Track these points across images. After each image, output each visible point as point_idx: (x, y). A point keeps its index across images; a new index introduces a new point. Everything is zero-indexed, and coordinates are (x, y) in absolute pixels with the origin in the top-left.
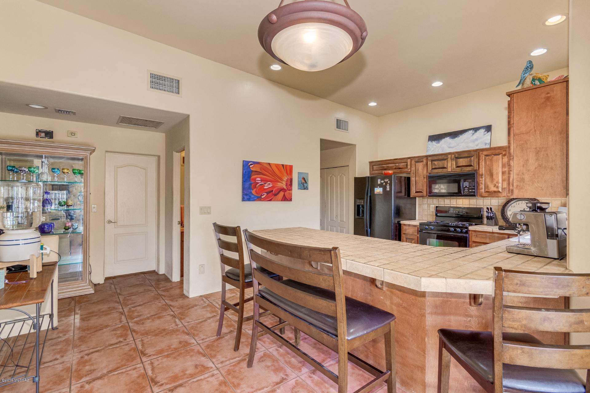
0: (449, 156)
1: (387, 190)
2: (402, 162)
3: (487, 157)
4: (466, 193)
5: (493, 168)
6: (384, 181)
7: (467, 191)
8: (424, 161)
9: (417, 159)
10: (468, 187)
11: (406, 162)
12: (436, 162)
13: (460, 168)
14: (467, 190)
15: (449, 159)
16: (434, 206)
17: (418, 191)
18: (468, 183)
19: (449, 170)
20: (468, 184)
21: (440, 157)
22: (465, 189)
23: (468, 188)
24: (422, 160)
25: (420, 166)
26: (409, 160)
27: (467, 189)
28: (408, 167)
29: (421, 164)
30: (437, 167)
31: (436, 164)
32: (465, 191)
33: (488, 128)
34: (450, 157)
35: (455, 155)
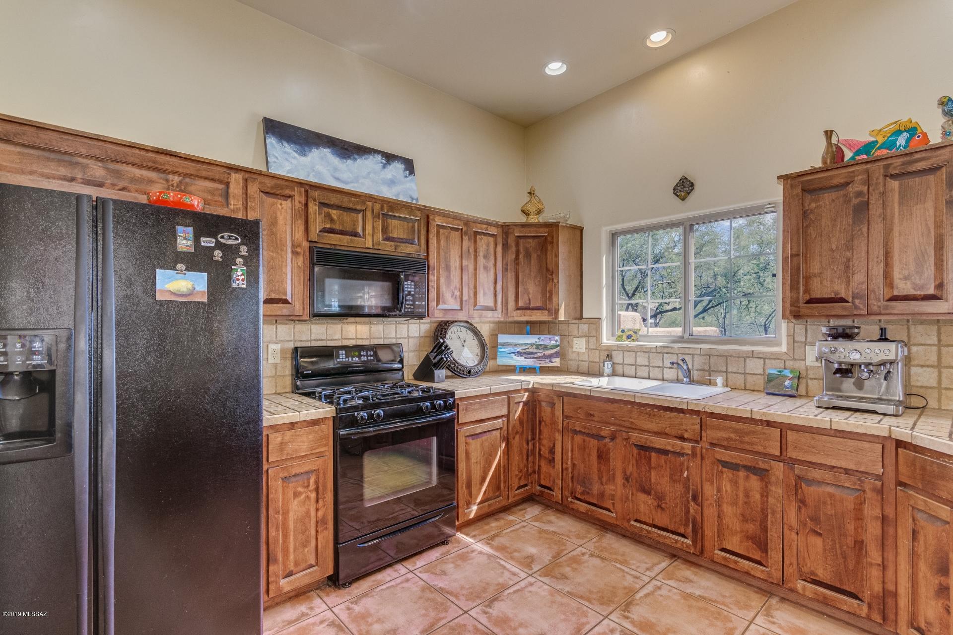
0: (369, 204)
1: (234, 285)
2: (204, 174)
3: (442, 231)
4: (409, 308)
5: (450, 255)
6: (217, 242)
7: (411, 303)
8: (297, 198)
9: (269, 182)
10: (412, 293)
11: (220, 181)
12: (335, 212)
13: (393, 243)
14: (411, 300)
15: (369, 214)
16: (279, 346)
17: (273, 296)
18: (413, 284)
19: (369, 244)
20: (413, 287)
21: (346, 202)
22: (407, 298)
23: (413, 296)
24: (287, 192)
25: (284, 210)
26: (236, 179)
27: (411, 298)
28: (232, 202)
29: (287, 204)
30: (337, 227)
31: (335, 218)
32: (408, 305)
33: (409, 166)
34: (371, 208)
35: (382, 207)
